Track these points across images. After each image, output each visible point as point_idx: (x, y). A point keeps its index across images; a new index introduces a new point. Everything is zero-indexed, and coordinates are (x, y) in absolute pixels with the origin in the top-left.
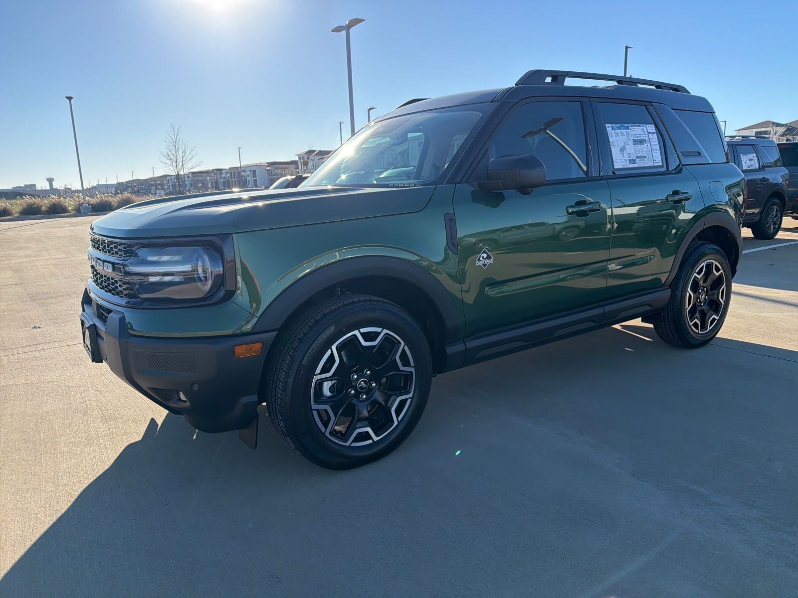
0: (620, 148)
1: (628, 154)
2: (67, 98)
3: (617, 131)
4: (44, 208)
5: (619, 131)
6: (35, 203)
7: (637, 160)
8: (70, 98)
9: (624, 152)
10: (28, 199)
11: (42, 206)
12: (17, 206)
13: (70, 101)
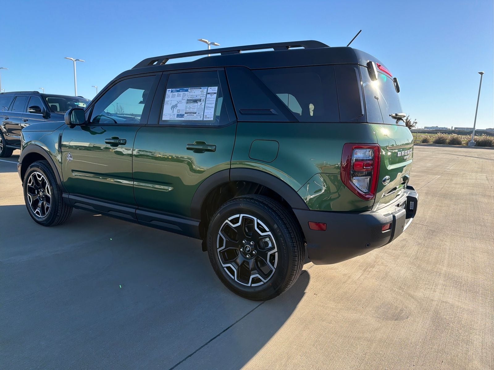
0: (172, 106)
1: (178, 110)
2: (479, 73)
3: (175, 93)
4: (447, 141)
5: (176, 93)
6: (443, 137)
7: (186, 115)
8: (481, 73)
9: (175, 109)
10: (439, 135)
11: (447, 139)
12: (432, 138)
13: (482, 75)
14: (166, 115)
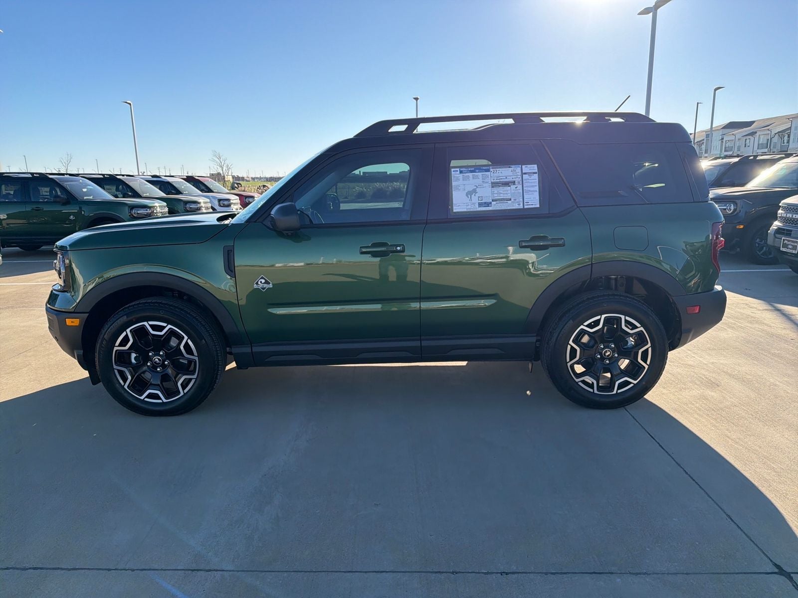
0: (467, 191)
1: (479, 197)
2: (414, 98)
3: (467, 174)
5: (470, 175)
7: (494, 203)
8: (416, 99)
9: (473, 196)
13: (417, 101)
14: (458, 205)
